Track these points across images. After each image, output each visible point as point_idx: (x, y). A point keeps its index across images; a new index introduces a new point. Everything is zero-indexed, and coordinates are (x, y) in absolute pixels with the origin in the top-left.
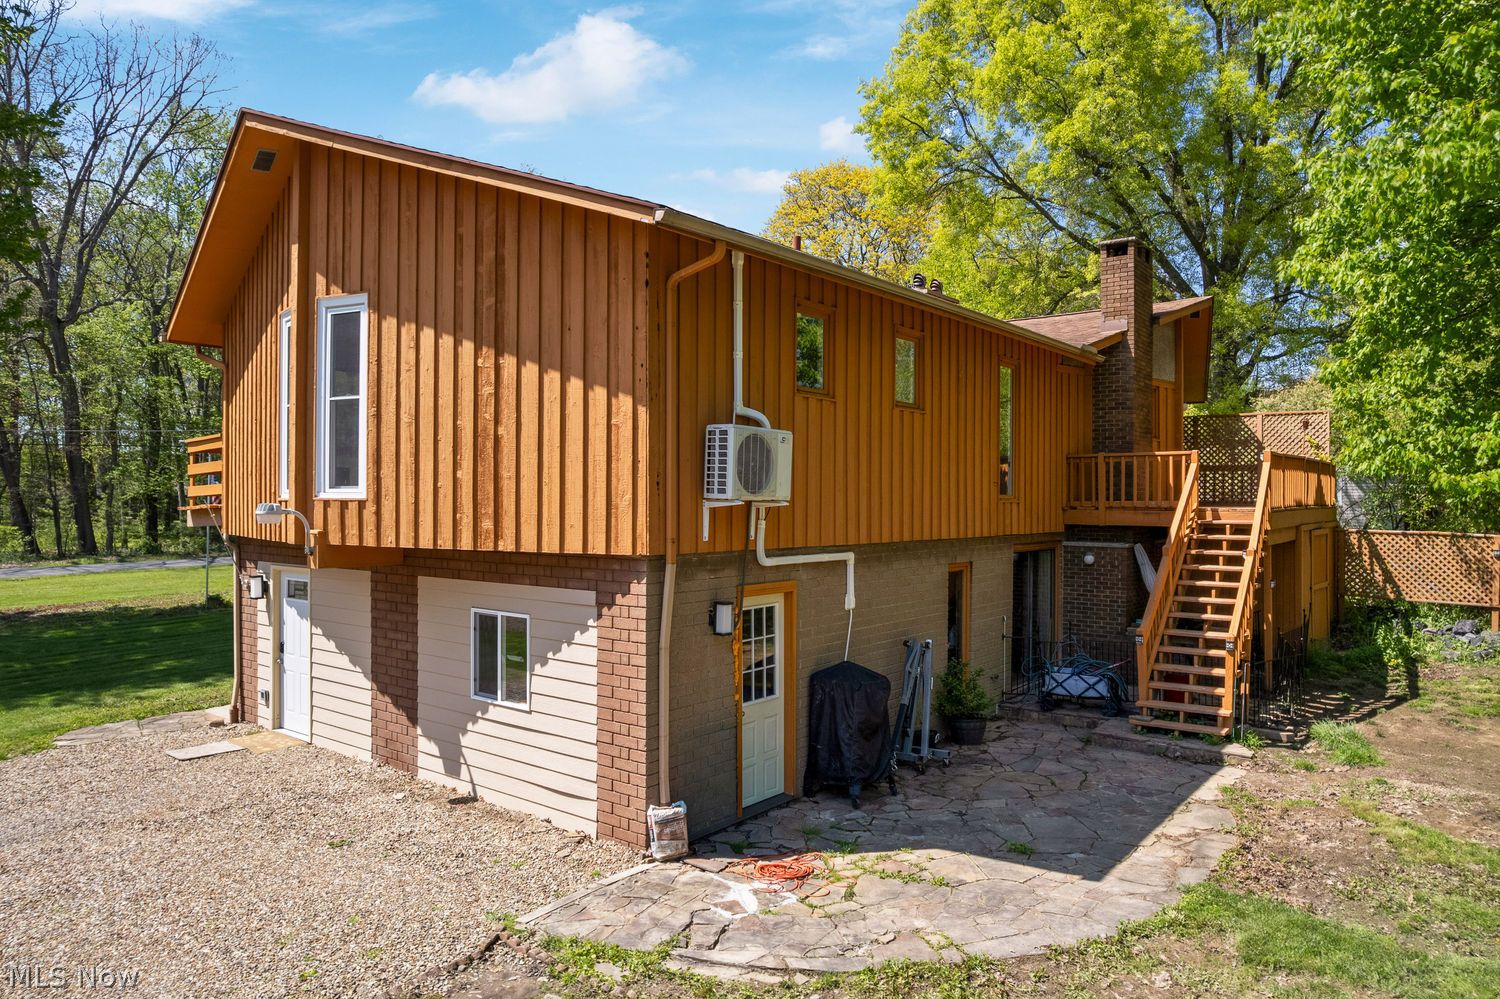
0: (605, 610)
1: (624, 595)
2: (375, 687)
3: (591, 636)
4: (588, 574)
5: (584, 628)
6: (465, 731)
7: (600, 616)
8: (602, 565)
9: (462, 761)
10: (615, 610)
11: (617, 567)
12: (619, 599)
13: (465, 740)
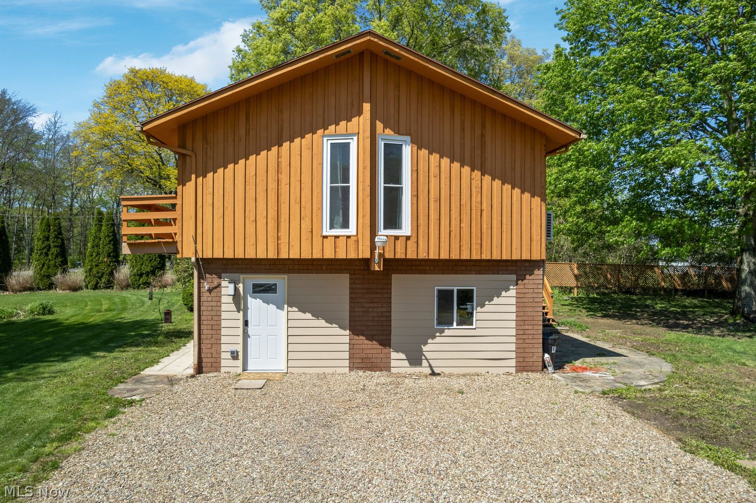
0: (520, 282)
1: (530, 275)
2: (351, 333)
3: (512, 292)
4: (510, 268)
5: (507, 290)
6: (426, 343)
7: (517, 284)
8: (519, 264)
9: (423, 358)
10: (525, 281)
11: (527, 264)
12: (528, 277)
13: (424, 348)
